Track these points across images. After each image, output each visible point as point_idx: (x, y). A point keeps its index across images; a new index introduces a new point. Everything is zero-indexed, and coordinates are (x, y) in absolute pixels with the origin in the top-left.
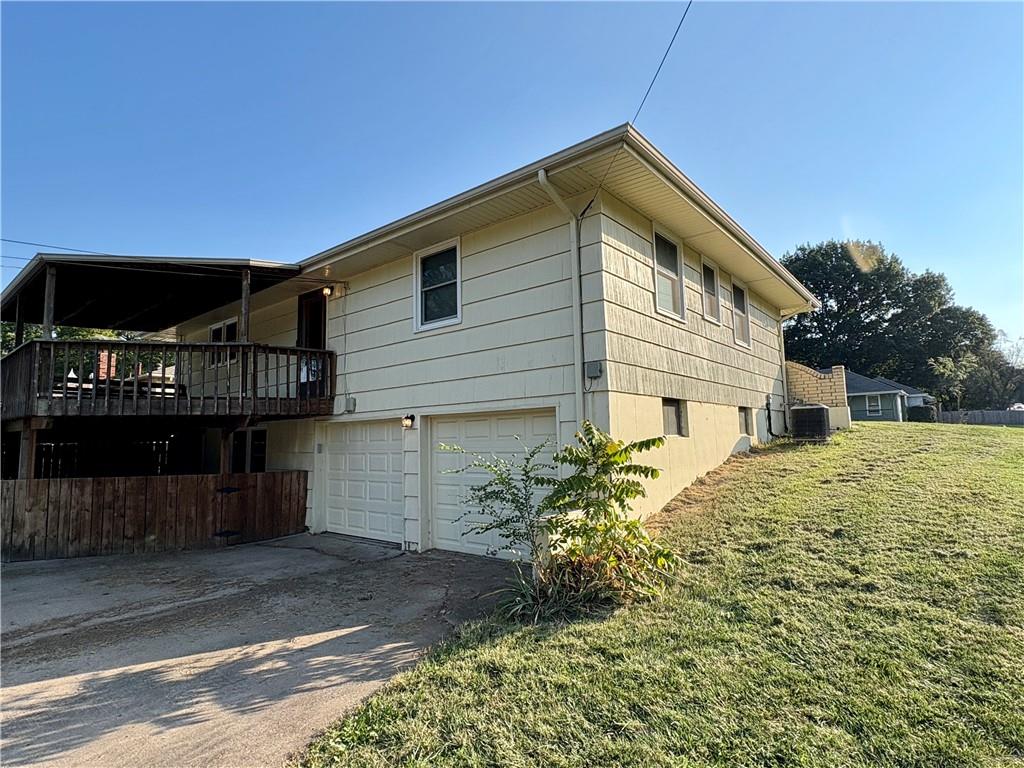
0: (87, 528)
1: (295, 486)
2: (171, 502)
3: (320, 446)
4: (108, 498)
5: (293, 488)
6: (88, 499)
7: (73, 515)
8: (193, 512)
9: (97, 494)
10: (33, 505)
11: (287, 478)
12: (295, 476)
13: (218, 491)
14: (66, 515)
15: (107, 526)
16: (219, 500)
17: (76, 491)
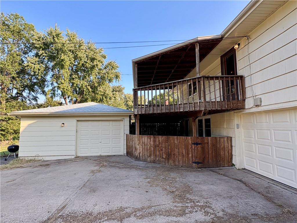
0: (152, 153)
1: (226, 144)
2: (176, 147)
3: (238, 125)
4: (157, 143)
5: (225, 145)
6: (152, 143)
7: (149, 148)
8: (184, 152)
9: (154, 141)
10: (139, 143)
11: (222, 140)
12: (226, 139)
13: (193, 144)
14: (147, 148)
15: (158, 153)
16: (193, 148)
17: (149, 140)
